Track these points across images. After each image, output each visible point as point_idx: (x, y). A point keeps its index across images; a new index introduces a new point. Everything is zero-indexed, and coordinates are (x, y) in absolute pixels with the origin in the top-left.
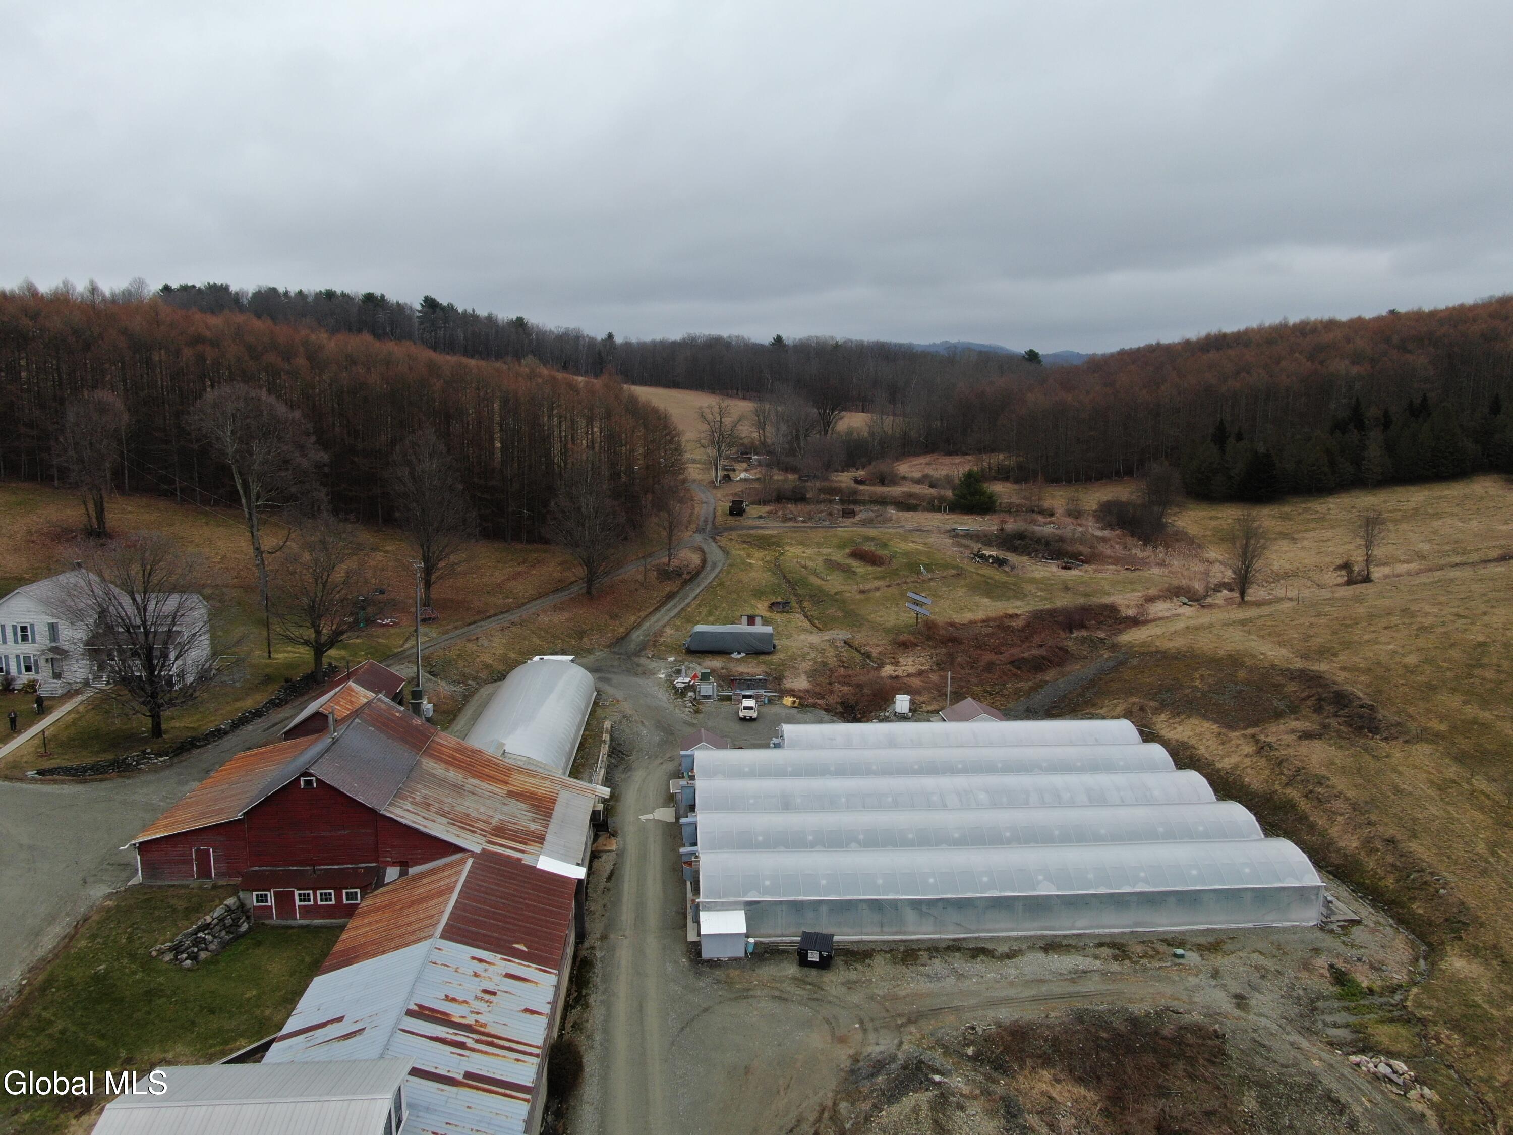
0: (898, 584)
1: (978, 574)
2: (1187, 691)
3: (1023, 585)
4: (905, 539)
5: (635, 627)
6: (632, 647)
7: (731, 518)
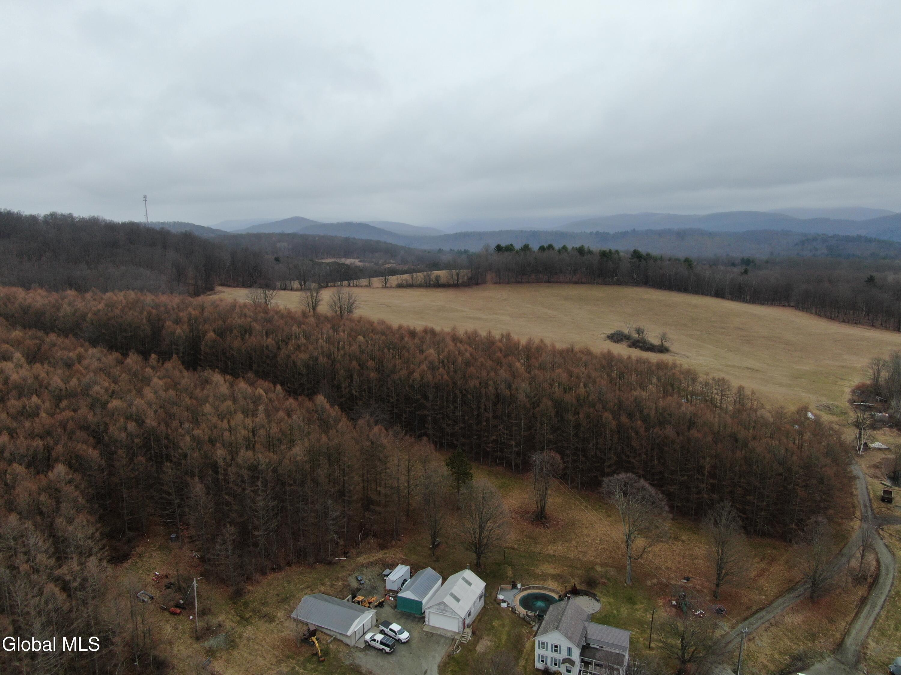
5: (846, 633)
6: (850, 657)
7: (883, 504)
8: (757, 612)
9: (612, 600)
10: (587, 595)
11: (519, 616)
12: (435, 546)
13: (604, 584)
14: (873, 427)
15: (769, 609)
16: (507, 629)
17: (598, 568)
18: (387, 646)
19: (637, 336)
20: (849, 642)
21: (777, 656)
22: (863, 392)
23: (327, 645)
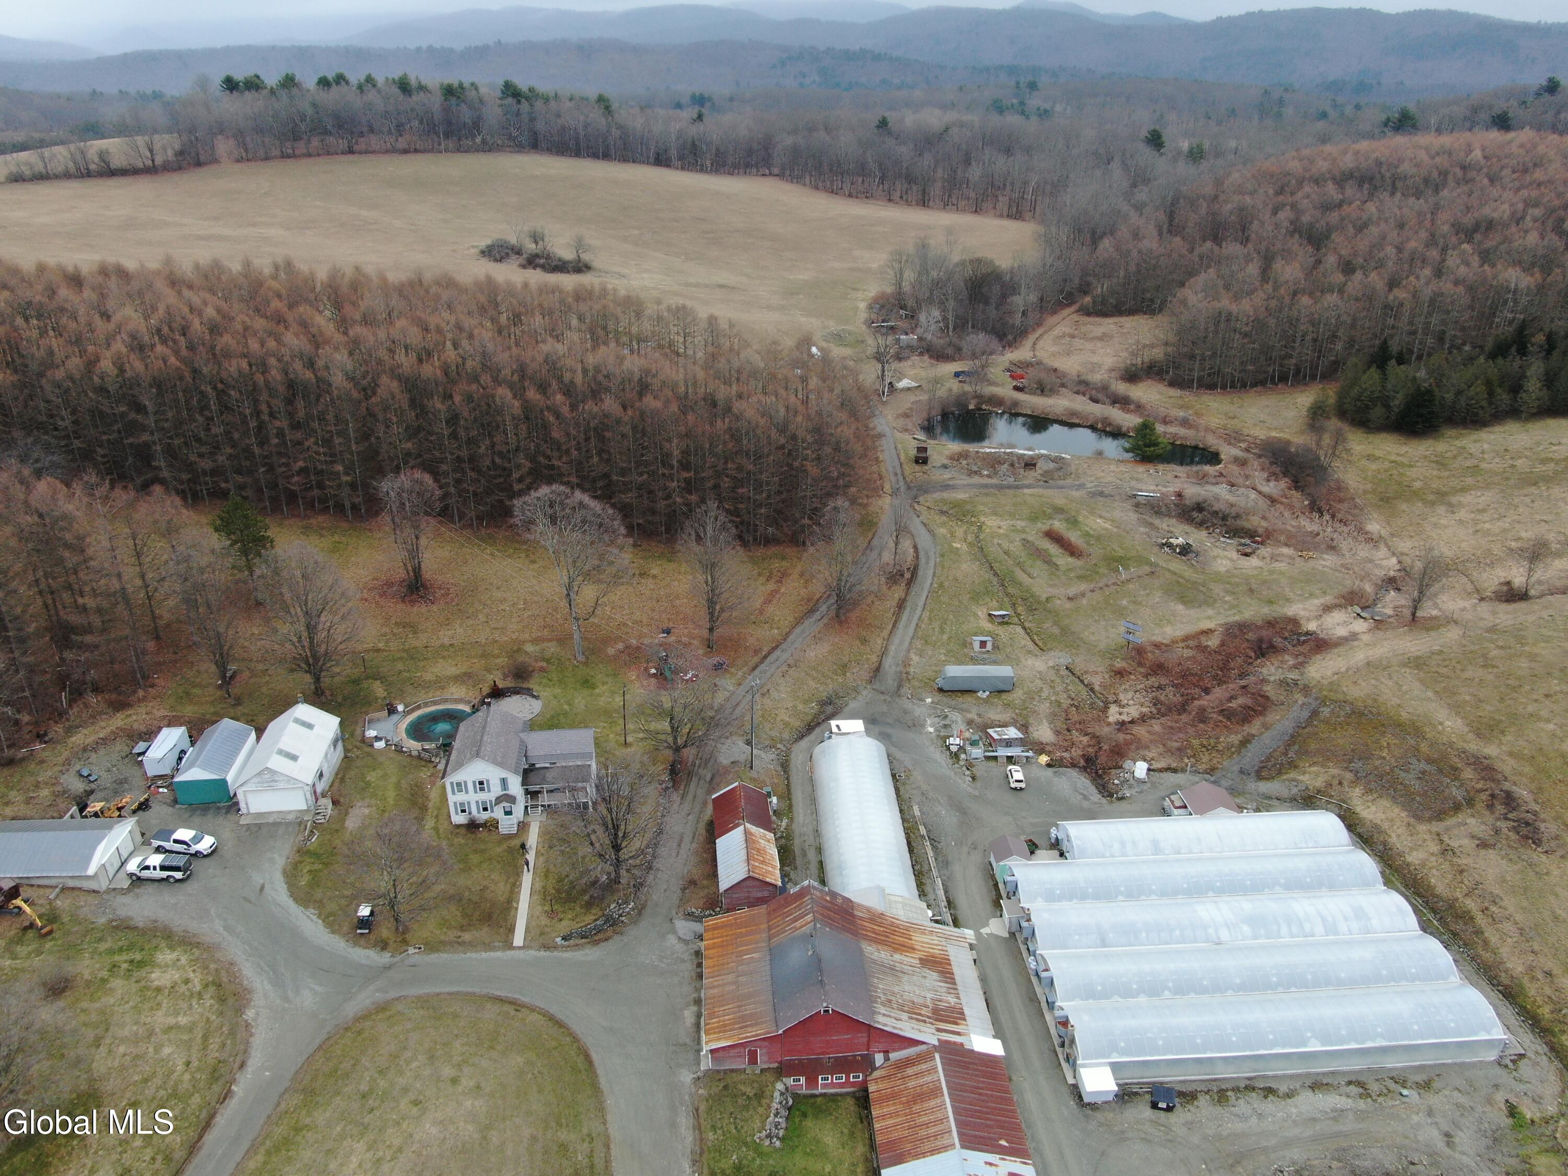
0: (1101, 588)
1: (1169, 570)
2: (1377, 763)
3: (1212, 586)
4: (1092, 512)
5: (884, 653)
6: (890, 682)
7: (917, 468)
8: (769, 653)
9: (558, 691)
10: (517, 693)
11: (410, 755)
12: (227, 680)
13: (542, 670)
14: (899, 358)
15: (784, 646)
16: (394, 780)
17: (529, 648)
18: (177, 869)
19: (534, 246)
20: (888, 663)
21: (801, 707)
22: (882, 306)
23: (50, 904)
